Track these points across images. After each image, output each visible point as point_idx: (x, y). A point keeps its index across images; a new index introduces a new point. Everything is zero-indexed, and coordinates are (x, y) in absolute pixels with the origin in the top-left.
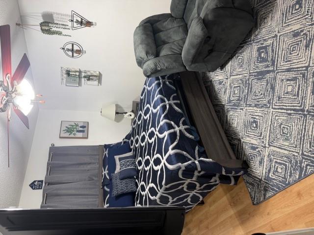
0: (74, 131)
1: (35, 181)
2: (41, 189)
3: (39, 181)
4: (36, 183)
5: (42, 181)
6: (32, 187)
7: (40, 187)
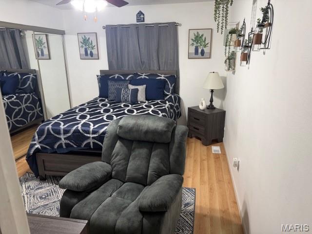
0: (197, 43)
1: (143, 15)
2: (137, 22)
3: (144, 18)
4: (142, 16)
5: (143, 21)
6: (138, 14)
7: (138, 20)
